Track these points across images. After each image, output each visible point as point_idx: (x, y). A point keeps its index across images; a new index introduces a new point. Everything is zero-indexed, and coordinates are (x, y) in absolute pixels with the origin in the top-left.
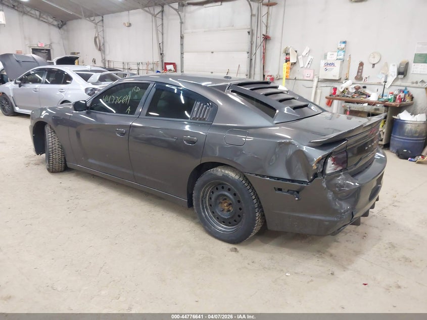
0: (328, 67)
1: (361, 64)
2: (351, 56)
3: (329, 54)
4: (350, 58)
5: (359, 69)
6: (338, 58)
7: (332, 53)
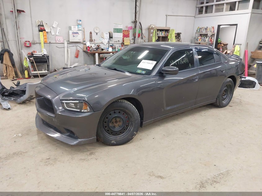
0: (75, 35)
1: (91, 33)
2: (85, 28)
3: (72, 27)
4: (84, 29)
5: (90, 36)
6: (79, 29)
7: (74, 26)
